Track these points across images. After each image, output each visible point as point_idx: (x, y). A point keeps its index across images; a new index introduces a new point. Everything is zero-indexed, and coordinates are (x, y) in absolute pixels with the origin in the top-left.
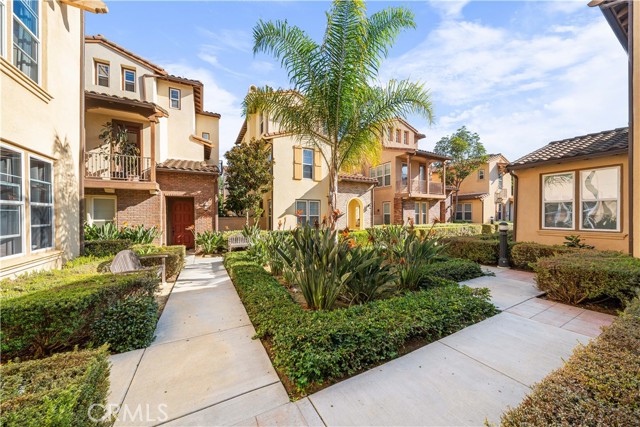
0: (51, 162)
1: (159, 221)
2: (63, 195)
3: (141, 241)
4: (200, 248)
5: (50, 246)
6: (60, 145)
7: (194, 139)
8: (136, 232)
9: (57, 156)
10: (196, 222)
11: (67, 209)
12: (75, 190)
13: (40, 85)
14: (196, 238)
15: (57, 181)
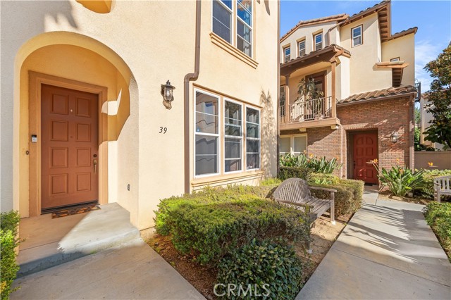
0: (259, 110)
1: (340, 154)
2: (266, 133)
3: (323, 170)
4: (386, 186)
5: (258, 167)
6: (265, 98)
7: (379, 67)
8: (319, 163)
9: (263, 105)
10: (380, 155)
11: (269, 142)
12: (274, 129)
13: (252, 58)
14: (380, 174)
15: (263, 122)
